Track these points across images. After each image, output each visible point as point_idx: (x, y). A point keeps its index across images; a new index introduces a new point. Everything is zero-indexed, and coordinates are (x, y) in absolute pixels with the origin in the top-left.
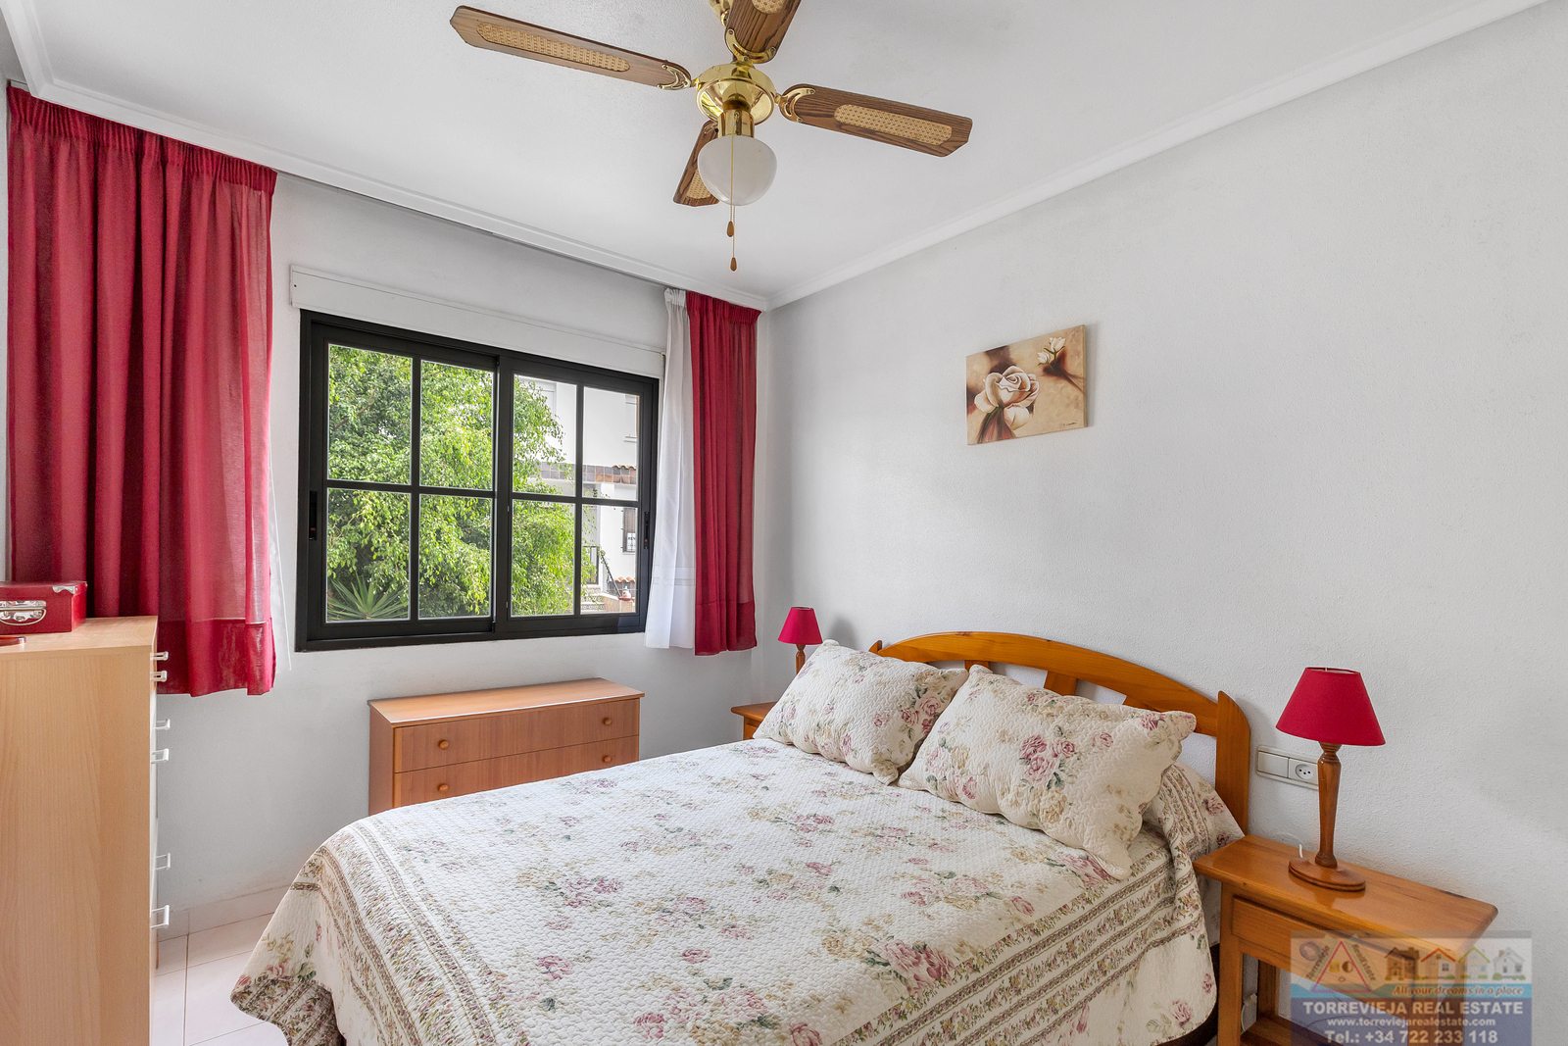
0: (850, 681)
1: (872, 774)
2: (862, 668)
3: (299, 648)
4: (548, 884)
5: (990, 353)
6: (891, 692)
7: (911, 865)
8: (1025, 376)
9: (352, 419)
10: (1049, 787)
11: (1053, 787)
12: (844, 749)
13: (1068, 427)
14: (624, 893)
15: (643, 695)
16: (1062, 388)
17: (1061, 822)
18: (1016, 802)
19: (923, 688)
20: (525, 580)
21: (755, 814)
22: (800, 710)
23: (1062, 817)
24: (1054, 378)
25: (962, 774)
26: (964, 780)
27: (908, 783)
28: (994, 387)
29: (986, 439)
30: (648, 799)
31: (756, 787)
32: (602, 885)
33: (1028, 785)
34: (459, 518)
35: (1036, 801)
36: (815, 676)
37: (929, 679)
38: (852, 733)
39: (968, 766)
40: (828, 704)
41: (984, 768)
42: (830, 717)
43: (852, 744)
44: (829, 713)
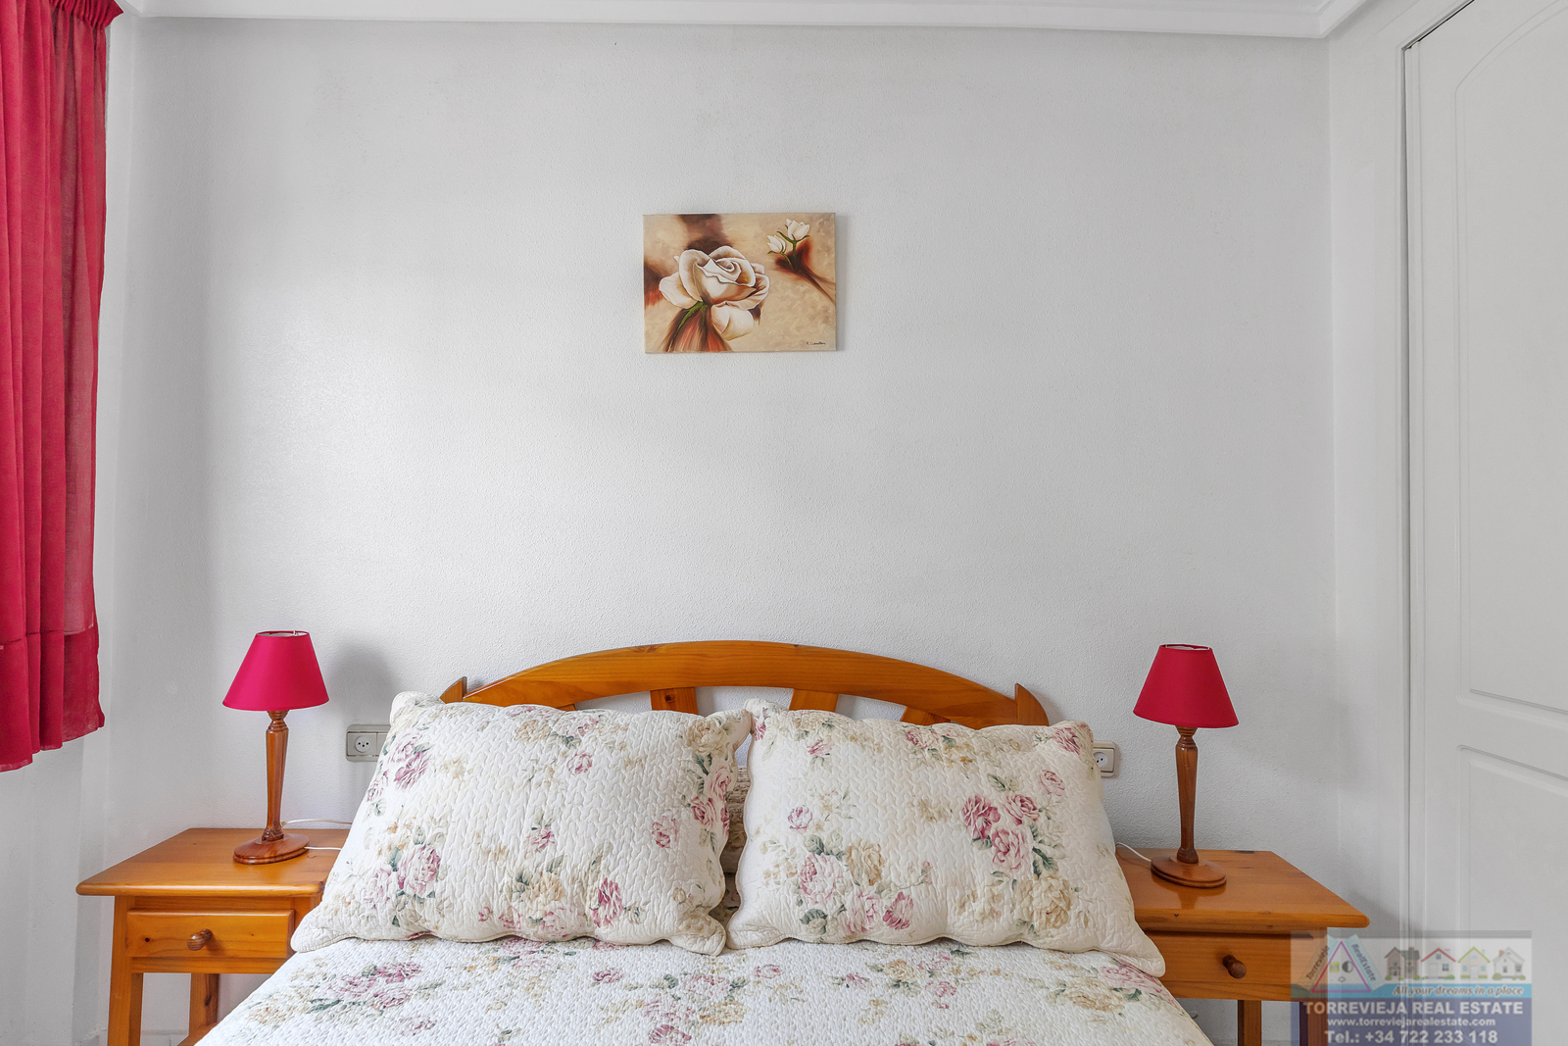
1: (666, 941)
5: (688, 220)
6: (659, 773)
8: (747, 265)
10: (1037, 873)
11: (1045, 873)
13: (813, 347)
16: (804, 292)
17: (1072, 921)
18: (992, 911)
19: (703, 755)
23: (1072, 914)
24: (794, 276)
25: (879, 892)
26: (883, 902)
28: (695, 270)
29: (681, 345)
33: (1005, 879)
35: (1026, 901)
38: (615, 875)
39: (889, 875)
40: (534, 829)
41: (923, 871)
42: (550, 854)
43: (624, 896)
44: (543, 846)
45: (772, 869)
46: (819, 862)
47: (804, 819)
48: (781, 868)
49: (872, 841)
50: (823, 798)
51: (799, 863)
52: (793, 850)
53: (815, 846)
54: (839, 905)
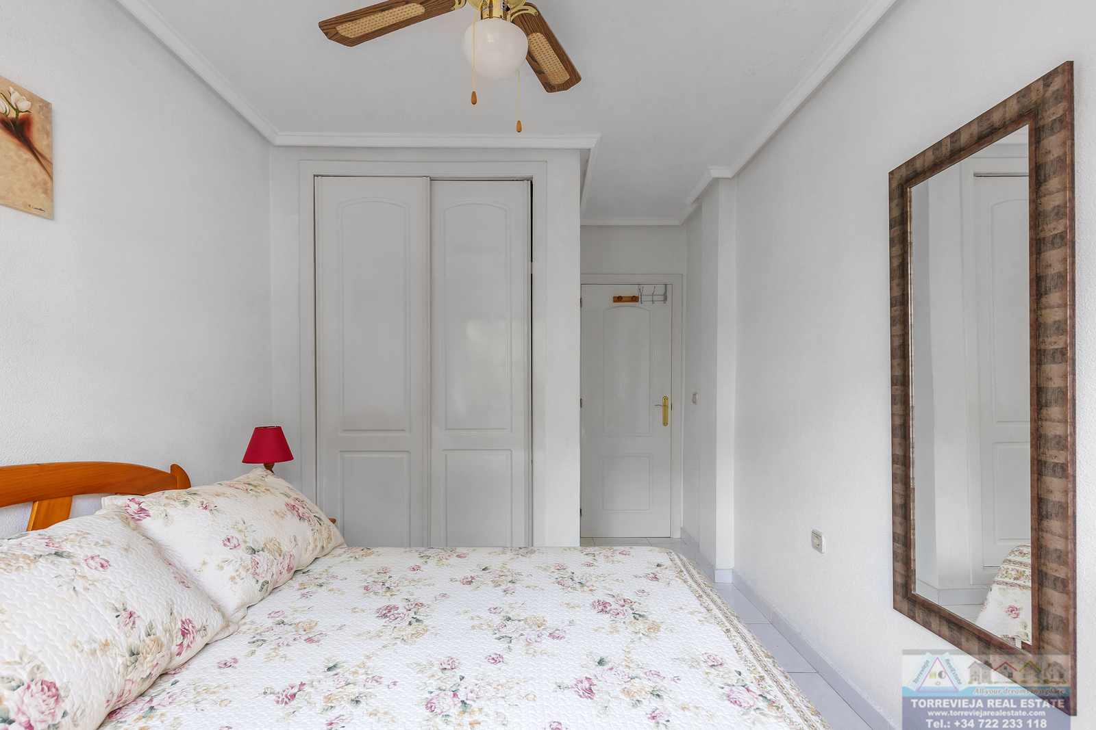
13: (35, 211)
16: (27, 160)
24: (17, 142)
40: (117, 616)
42: (141, 626)
44: (134, 623)
45: (234, 574)
46: (257, 557)
47: (234, 542)
48: (240, 570)
49: (271, 537)
50: (234, 528)
51: (248, 563)
52: (241, 559)
53: (250, 551)
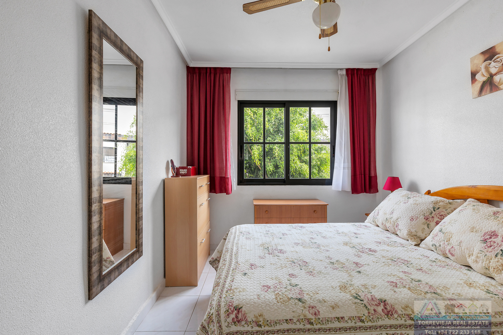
0: (402, 203)
1: (408, 240)
2: (408, 198)
3: (238, 185)
4: (267, 248)
5: (484, 53)
6: (421, 208)
7: (402, 273)
9: (271, 132)
10: (496, 256)
11: (499, 256)
12: (396, 229)
14: (285, 255)
15: (328, 205)
18: (477, 261)
19: (437, 207)
20: (317, 174)
21: (346, 244)
22: (381, 213)
25: (448, 244)
26: (449, 247)
27: (424, 246)
28: (487, 68)
29: (483, 94)
30: (312, 233)
31: (353, 237)
32: (281, 251)
33: (484, 253)
34: (298, 156)
35: (488, 262)
36: (389, 200)
37: (441, 204)
38: (400, 223)
39: (452, 241)
41: (459, 243)
43: (399, 227)
54: (439, 244)
